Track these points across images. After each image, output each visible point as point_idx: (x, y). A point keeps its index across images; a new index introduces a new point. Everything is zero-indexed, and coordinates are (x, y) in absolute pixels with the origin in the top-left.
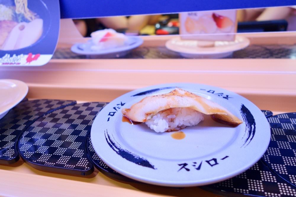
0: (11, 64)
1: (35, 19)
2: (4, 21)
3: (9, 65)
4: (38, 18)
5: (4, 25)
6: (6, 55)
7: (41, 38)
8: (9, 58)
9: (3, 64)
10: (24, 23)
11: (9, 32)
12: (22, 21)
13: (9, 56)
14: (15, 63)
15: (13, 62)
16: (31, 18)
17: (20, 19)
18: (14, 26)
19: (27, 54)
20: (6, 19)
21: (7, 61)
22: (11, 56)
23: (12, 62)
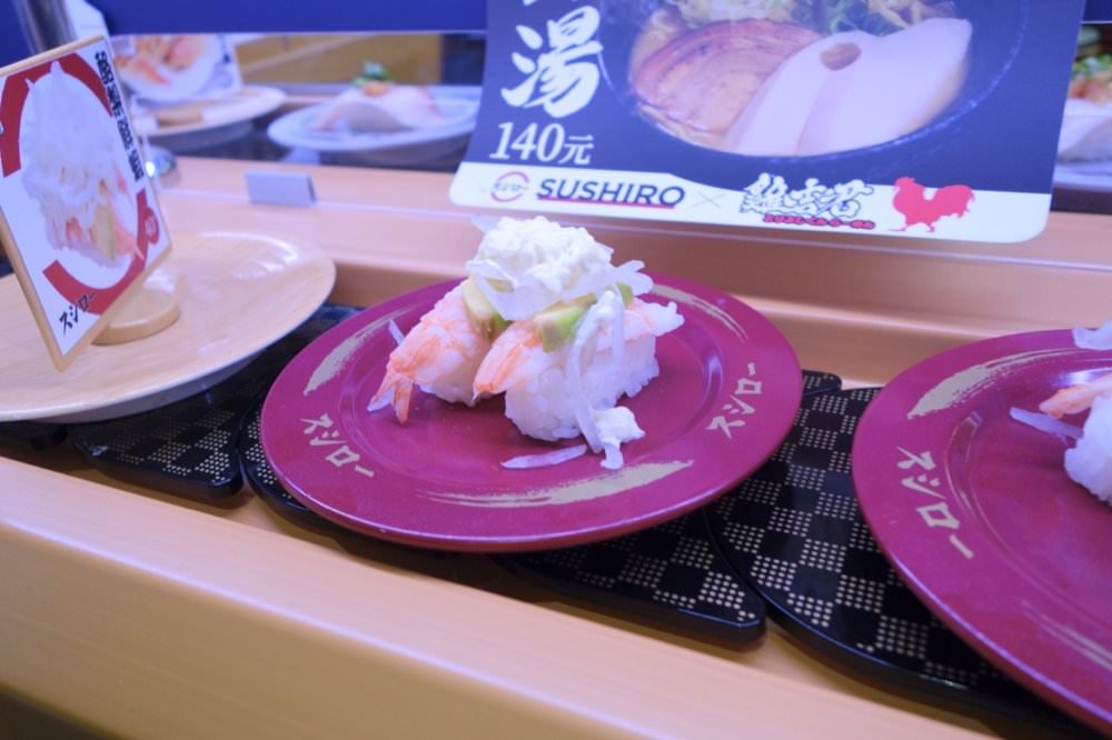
0: (815, 221)
1: (924, 17)
2: (746, 23)
3: (806, 227)
4: (947, 14)
5: (740, 42)
6: (764, 178)
7: (950, 110)
8: (788, 192)
9: (769, 218)
10: (858, 38)
11: (764, 76)
12: (843, 28)
13: (779, 182)
14: (837, 222)
15: (827, 216)
16: (905, 15)
17: (836, 15)
18: (797, 49)
19: (888, 180)
20: (758, 15)
21: (783, 205)
22: (796, 183)
23: (813, 210)
